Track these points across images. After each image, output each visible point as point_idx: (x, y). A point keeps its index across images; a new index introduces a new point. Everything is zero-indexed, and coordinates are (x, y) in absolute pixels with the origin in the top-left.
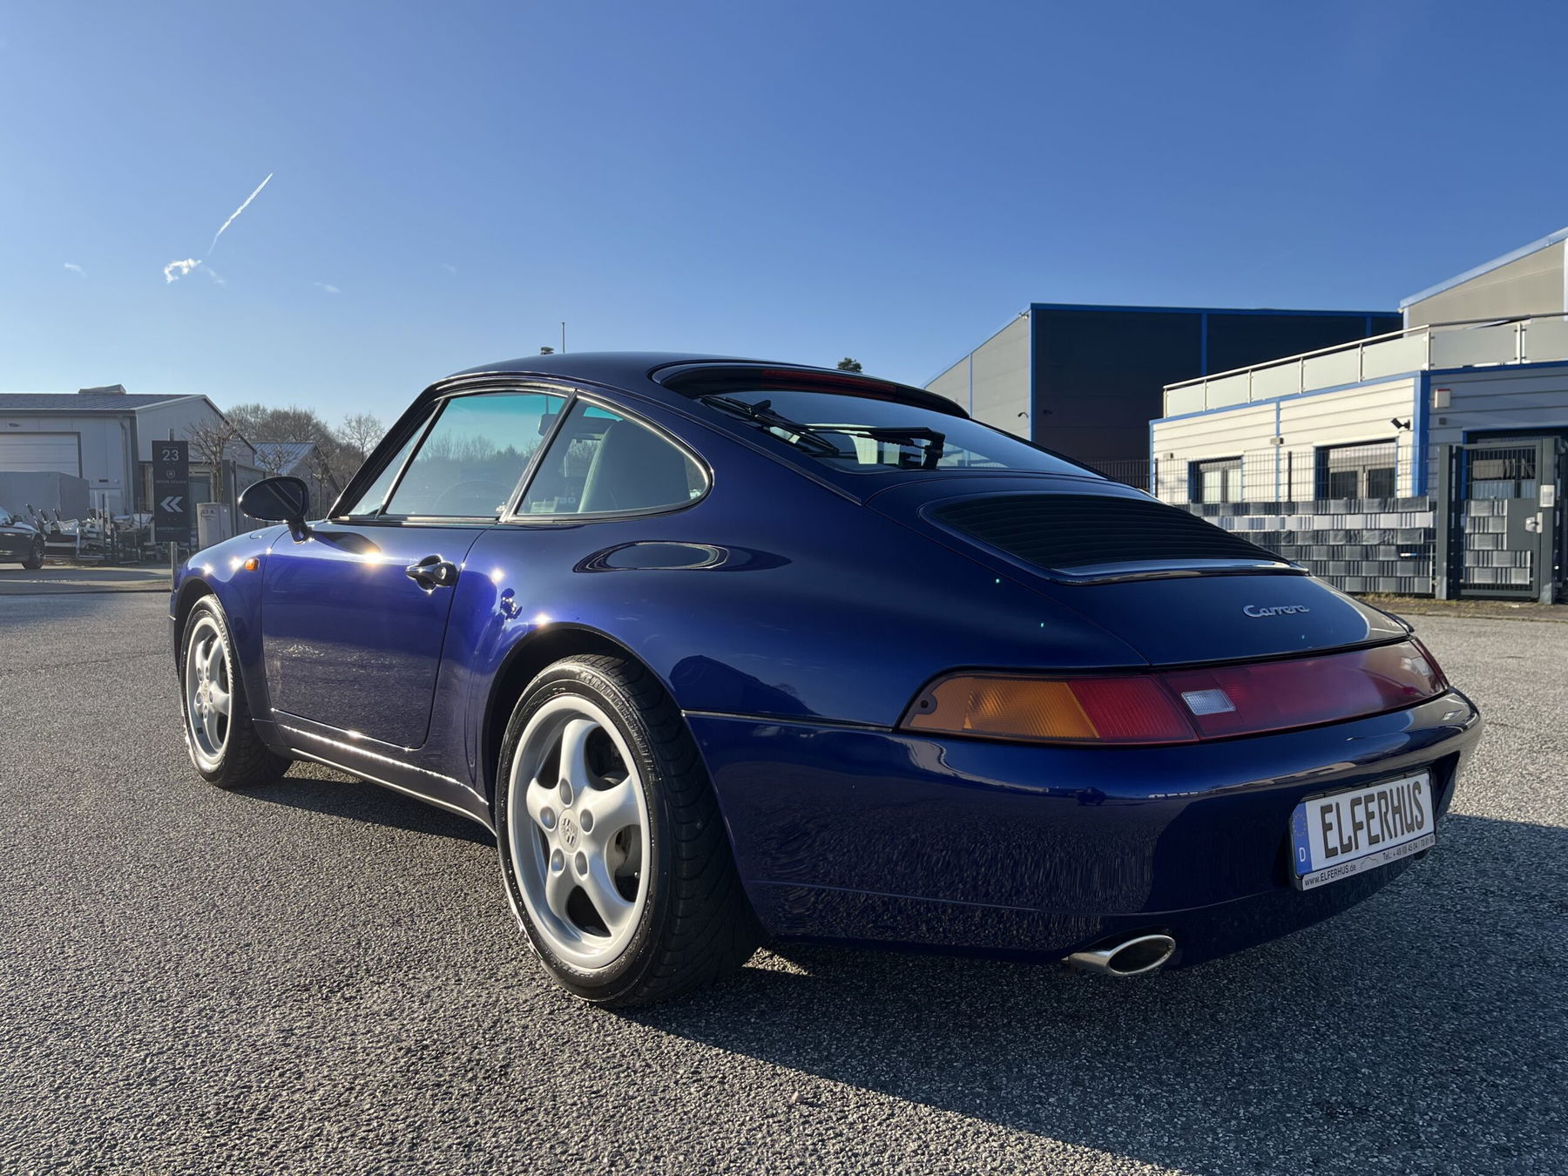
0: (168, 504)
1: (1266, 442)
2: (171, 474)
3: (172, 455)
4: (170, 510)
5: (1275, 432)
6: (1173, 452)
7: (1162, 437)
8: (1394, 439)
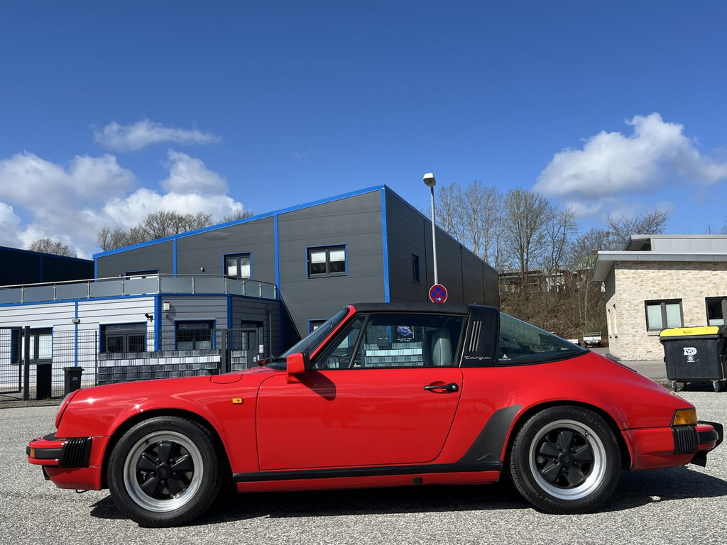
5: (75, 317)
8: (145, 323)
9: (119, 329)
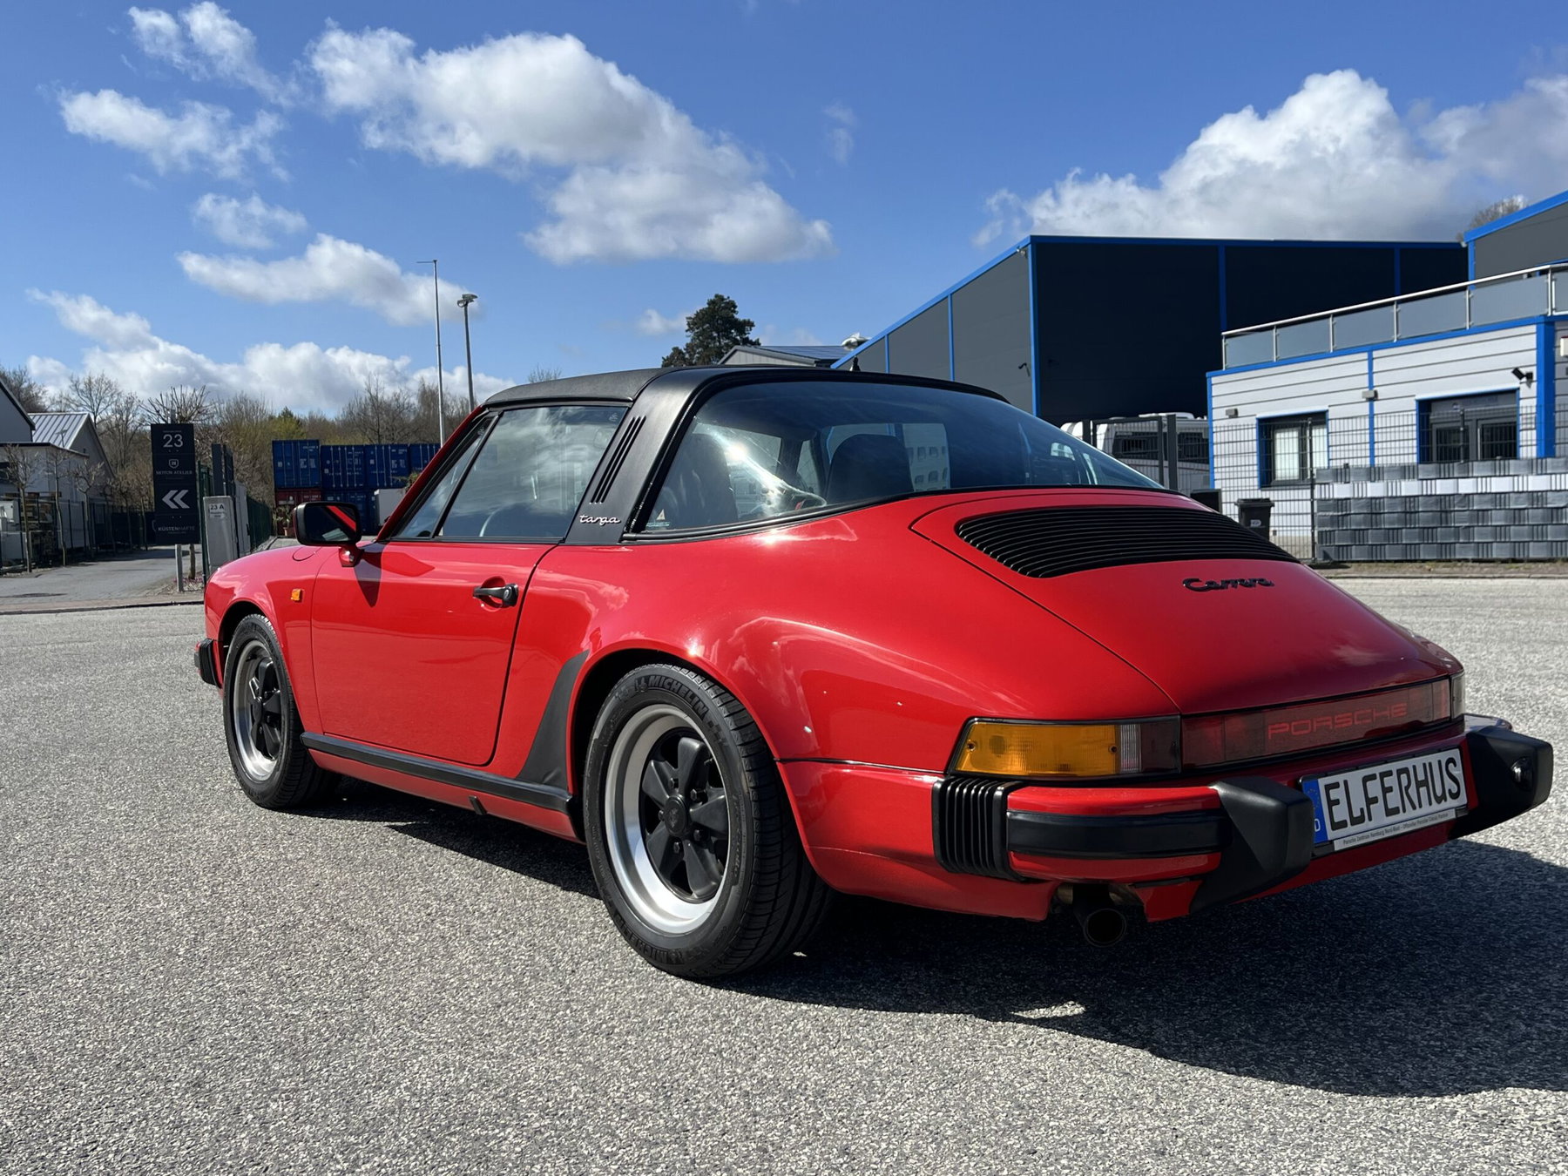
0: (172, 499)
1: (1358, 395)
2: (174, 463)
3: (175, 440)
4: (173, 506)
5: (1367, 385)
6: (1238, 408)
7: (1223, 390)
8: (1514, 392)
9: (1458, 408)
